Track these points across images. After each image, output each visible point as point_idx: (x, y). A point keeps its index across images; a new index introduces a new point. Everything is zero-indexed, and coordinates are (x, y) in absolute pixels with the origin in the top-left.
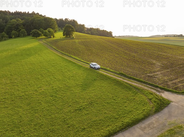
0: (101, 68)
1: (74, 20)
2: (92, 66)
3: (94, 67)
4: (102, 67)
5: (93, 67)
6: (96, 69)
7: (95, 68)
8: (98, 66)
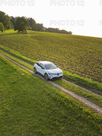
0: (65, 77)
1: (31, 18)
2: (39, 69)
3: (43, 74)
4: (68, 74)
5: (43, 72)
6: (49, 80)
7: (46, 77)
8: (56, 71)
